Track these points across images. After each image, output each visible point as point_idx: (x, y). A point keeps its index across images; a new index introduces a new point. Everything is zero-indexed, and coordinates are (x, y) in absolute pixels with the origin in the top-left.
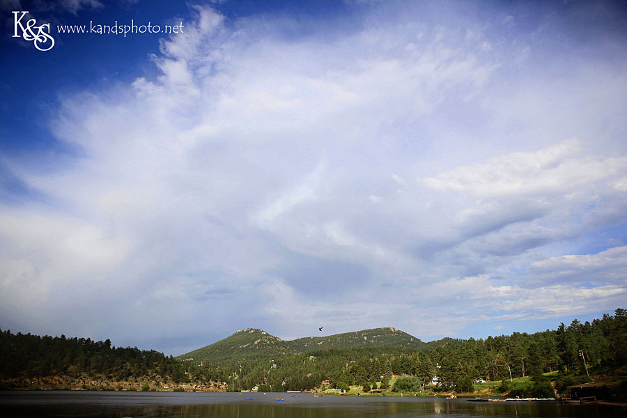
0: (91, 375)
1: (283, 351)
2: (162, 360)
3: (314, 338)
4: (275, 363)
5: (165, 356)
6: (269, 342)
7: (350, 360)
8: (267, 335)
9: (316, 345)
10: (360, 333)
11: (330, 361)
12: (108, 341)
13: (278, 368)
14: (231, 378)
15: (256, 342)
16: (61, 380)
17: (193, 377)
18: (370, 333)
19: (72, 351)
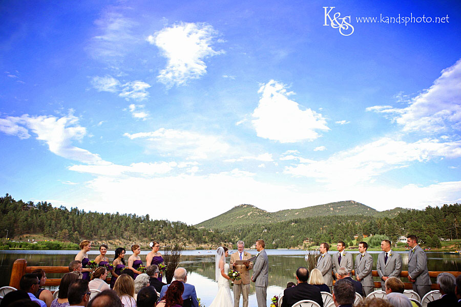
0: (139, 239)
1: (270, 220)
2: (186, 228)
3: (292, 210)
4: (266, 229)
5: (188, 225)
6: (258, 214)
7: (323, 225)
8: (257, 208)
9: (294, 215)
10: (327, 205)
11: (308, 226)
12: (147, 216)
13: (268, 232)
14: (234, 240)
15: (249, 214)
16: (120, 242)
17: (209, 240)
18: (335, 205)
19: (125, 223)
